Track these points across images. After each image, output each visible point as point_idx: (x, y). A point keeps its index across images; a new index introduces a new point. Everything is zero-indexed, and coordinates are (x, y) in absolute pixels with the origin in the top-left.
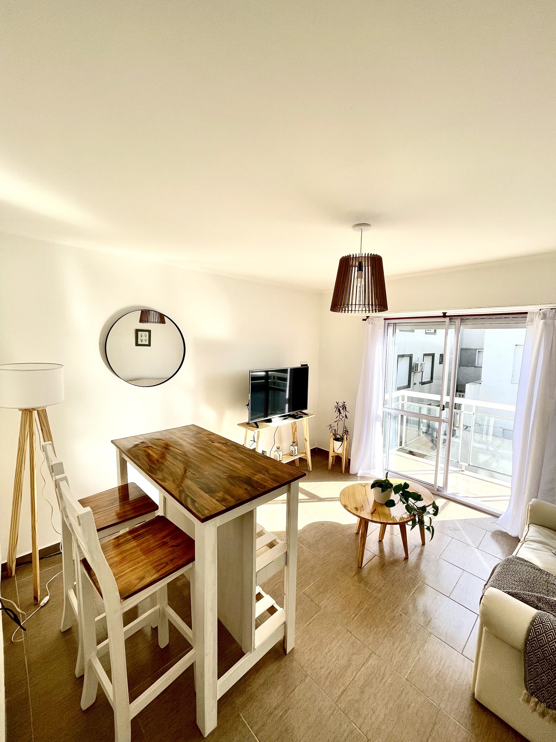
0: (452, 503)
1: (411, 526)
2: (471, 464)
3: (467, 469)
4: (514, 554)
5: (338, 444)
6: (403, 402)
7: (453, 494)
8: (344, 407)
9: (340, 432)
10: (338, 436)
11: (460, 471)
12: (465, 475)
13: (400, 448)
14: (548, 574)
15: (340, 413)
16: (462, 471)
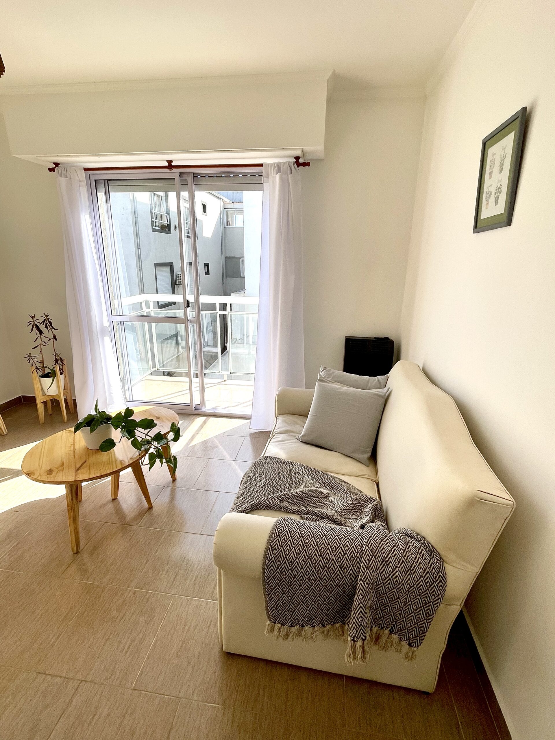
0: (212, 419)
1: (149, 466)
2: (232, 371)
3: (230, 377)
4: (262, 455)
5: (47, 381)
6: (148, 310)
7: (213, 408)
8: (48, 323)
9: (49, 363)
10: (47, 371)
11: (222, 382)
12: (228, 384)
13: (153, 371)
14: (292, 464)
15: (41, 332)
16: (225, 381)
